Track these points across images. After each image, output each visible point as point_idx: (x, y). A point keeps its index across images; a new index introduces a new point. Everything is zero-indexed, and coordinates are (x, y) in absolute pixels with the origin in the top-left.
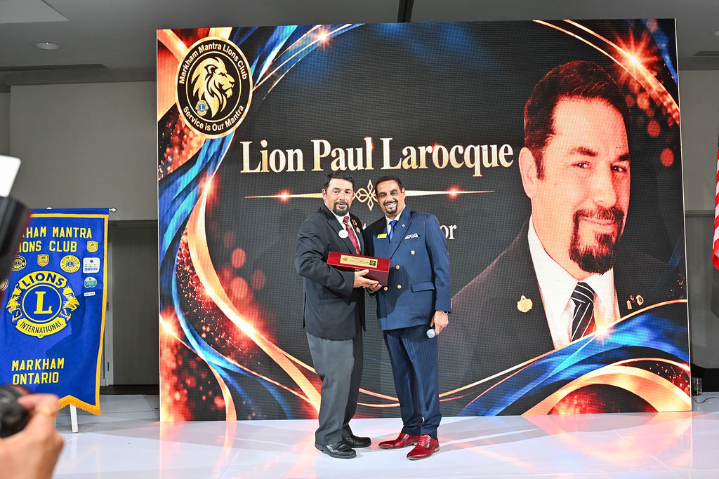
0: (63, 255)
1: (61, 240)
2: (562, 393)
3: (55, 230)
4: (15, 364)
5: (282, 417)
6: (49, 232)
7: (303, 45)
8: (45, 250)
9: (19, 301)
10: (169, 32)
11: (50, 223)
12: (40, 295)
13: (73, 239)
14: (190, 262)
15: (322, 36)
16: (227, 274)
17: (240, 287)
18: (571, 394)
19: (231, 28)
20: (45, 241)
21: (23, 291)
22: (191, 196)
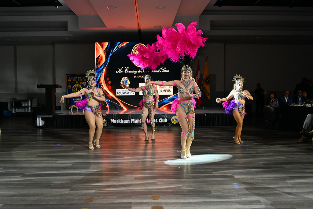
0: (80, 81)
1: (80, 79)
2: (165, 105)
3: (79, 77)
4: (74, 99)
5: (117, 109)
6: (78, 78)
7: (120, 46)
8: (77, 81)
9: (74, 89)
10: (97, 43)
11: (78, 76)
12: (77, 88)
13: (81, 79)
14: (101, 83)
15: (125, 44)
16: (108, 85)
17: (110, 87)
18: (166, 106)
19: (108, 43)
20: (77, 79)
21: (74, 88)
22: (102, 72)
